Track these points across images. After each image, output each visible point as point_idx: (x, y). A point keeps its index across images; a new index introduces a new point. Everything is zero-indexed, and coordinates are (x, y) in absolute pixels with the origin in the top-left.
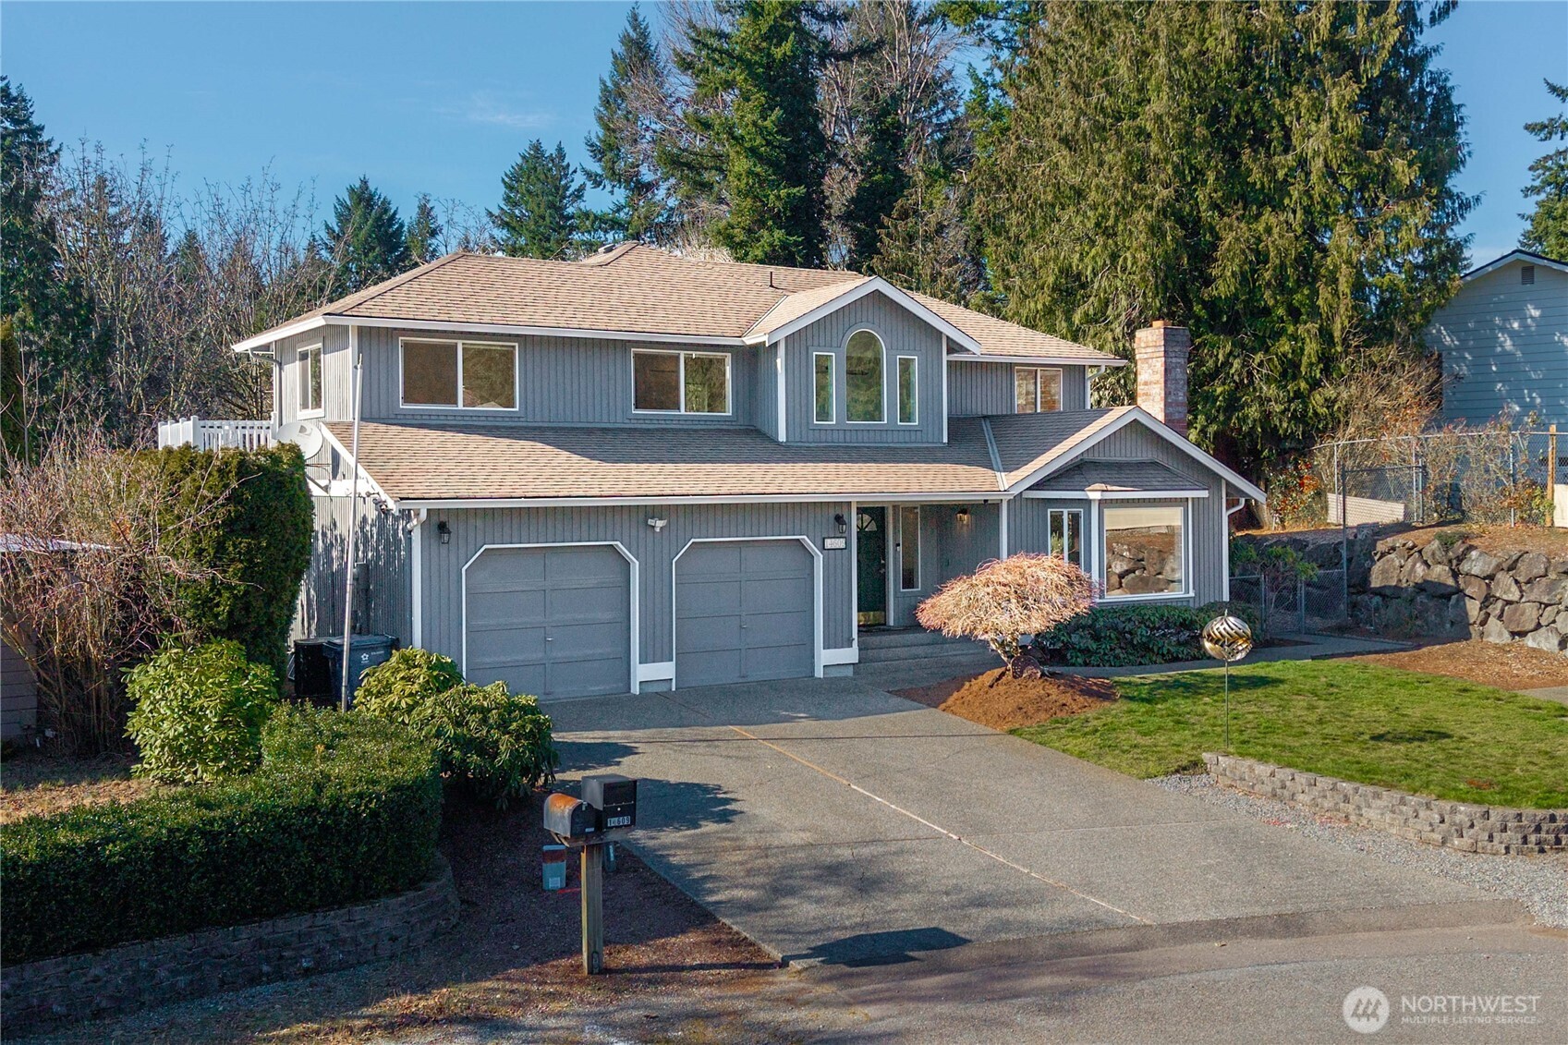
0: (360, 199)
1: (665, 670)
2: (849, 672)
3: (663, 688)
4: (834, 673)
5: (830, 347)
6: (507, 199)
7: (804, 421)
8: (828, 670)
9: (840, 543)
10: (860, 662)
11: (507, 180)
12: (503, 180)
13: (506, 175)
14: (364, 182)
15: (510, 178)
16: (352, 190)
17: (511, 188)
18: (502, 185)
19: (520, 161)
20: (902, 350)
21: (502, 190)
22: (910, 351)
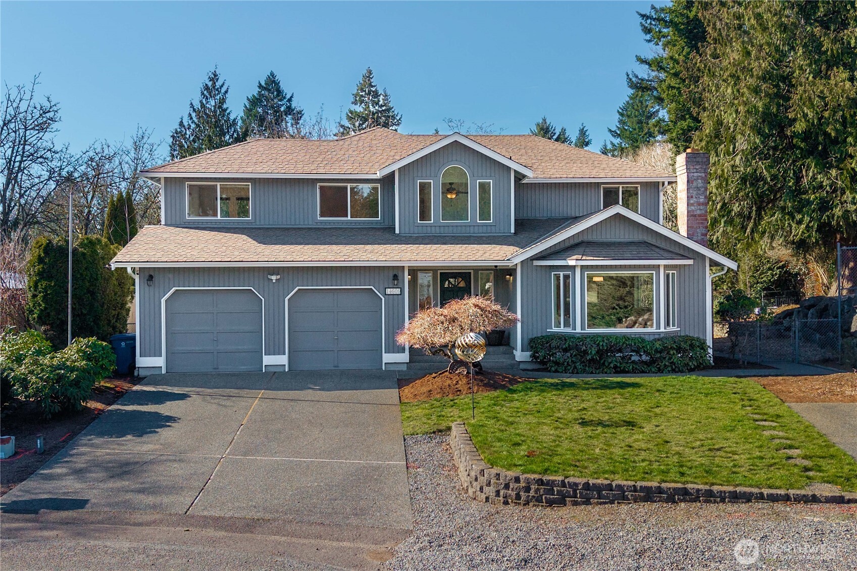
0: (542, 129)
1: (282, 360)
2: (404, 368)
3: (281, 370)
4: (392, 368)
5: (430, 177)
6: (620, 122)
7: (411, 221)
8: (388, 366)
9: (397, 291)
10: (410, 362)
11: (620, 111)
12: (618, 111)
13: (620, 108)
14: (544, 120)
15: (622, 110)
16: (538, 125)
17: (622, 115)
18: (618, 114)
19: (628, 99)
20: (482, 177)
21: (618, 116)
22: (487, 177)
